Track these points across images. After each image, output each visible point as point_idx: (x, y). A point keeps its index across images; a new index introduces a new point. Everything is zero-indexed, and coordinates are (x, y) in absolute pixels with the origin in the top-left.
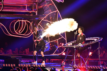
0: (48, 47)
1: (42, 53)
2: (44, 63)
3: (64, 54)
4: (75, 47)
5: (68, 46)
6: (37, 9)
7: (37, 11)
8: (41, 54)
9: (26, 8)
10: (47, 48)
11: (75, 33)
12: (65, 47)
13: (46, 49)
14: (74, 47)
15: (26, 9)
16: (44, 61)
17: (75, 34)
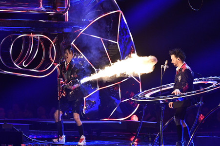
0: (95, 103)
1: (77, 116)
2: (84, 140)
3: (135, 119)
4: (163, 101)
5: (145, 99)
6: (68, 7)
7: (67, 12)
8: (74, 120)
9: (41, 3)
10: (92, 105)
11: (162, 66)
12: (138, 102)
13: (91, 107)
14: (159, 101)
15: (40, 6)
16: (83, 137)
17: (163, 68)
